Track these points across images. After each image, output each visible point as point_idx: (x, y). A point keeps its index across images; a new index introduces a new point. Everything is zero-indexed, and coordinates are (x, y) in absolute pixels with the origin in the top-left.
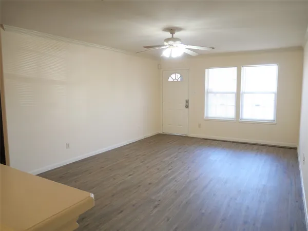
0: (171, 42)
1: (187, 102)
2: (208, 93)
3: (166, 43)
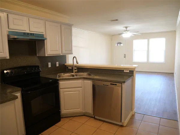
0: (126, 32)
1: (125, 55)
2: (134, 51)
3: (124, 32)
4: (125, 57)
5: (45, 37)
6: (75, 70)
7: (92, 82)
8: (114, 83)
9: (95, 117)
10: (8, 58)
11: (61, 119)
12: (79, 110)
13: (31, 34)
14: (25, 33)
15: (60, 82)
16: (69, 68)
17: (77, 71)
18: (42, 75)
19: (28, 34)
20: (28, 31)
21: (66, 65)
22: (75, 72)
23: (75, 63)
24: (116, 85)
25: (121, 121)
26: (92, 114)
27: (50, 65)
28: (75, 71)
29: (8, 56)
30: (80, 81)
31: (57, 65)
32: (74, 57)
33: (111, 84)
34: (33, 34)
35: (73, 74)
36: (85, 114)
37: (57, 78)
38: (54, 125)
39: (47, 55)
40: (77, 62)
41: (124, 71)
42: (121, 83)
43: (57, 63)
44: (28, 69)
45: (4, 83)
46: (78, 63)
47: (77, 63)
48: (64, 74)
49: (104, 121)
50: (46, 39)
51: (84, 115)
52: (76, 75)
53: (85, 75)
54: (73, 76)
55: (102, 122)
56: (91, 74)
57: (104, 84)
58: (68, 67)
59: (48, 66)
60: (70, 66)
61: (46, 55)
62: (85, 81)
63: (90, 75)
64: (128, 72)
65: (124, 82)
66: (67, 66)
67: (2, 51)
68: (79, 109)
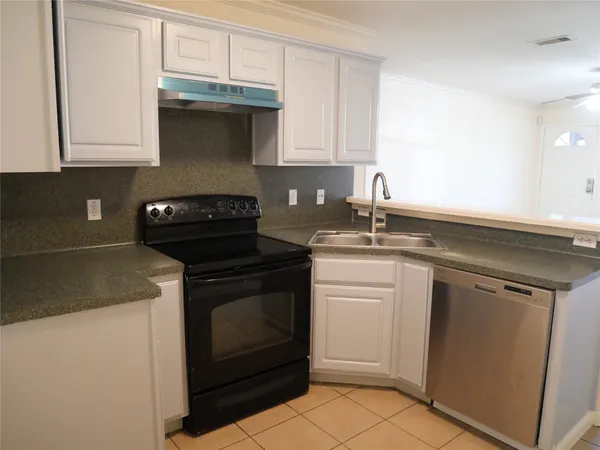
1: (590, 182)
4: (589, 191)
5: (280, 100)
6: (379, 220)
7: (432, 272)
8: (519, 287)
9: (434, 406)
10: (156, 163)
11: (312, 388)
12: (376, 366)
13: (234, 89)
14: (212, 86)
15: (317, 260)
16: (360, 214)
17: (384, 224)
18: (263, 229)
19: (224, 88)
20: (223, 80)
21: (350, 204)
22: (378, 230)
23: (380, 197)
24: (529, 293)
25: (537, 443)
26: (424, 390)
27: (293, 197)
28: (379, 225)
29: (154, 158)
30: (389, 263)
31: (320, 201)
32: (377, 175)
33: (507, 287)
34: (241, 88)
35: (369, 234)
36: (397, 387)
37: (310, 244)
38: (284, 402)
39: (284, 162)
40: (384, 194)
41: (576, 243)
42: (554, 290)
43: (321, 193)
44: (219, 204)
45: (145, 244)
46: (389, 198)
47: (386, 198)
48: (338, 234)
49: (467, 427)
50: (282, 105)
51: (395, 388)
52: (380, 241)
53: (412, 241)
54: (369, 241)
55: (459, 430)
56: (435, 242)
57: (480, 284)
58: (356, 211)
59: (288, 202)
60: (364, 207)
61: (281, 163)
62: (406, 265)
63: (430, 244)
64: (593, 245)
65: (567, 287)
66: (353, 207)
67: (139, 142)
68: (378, 364)
